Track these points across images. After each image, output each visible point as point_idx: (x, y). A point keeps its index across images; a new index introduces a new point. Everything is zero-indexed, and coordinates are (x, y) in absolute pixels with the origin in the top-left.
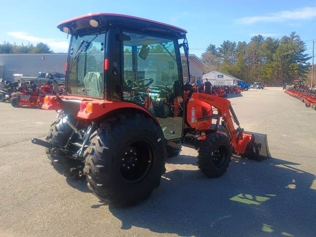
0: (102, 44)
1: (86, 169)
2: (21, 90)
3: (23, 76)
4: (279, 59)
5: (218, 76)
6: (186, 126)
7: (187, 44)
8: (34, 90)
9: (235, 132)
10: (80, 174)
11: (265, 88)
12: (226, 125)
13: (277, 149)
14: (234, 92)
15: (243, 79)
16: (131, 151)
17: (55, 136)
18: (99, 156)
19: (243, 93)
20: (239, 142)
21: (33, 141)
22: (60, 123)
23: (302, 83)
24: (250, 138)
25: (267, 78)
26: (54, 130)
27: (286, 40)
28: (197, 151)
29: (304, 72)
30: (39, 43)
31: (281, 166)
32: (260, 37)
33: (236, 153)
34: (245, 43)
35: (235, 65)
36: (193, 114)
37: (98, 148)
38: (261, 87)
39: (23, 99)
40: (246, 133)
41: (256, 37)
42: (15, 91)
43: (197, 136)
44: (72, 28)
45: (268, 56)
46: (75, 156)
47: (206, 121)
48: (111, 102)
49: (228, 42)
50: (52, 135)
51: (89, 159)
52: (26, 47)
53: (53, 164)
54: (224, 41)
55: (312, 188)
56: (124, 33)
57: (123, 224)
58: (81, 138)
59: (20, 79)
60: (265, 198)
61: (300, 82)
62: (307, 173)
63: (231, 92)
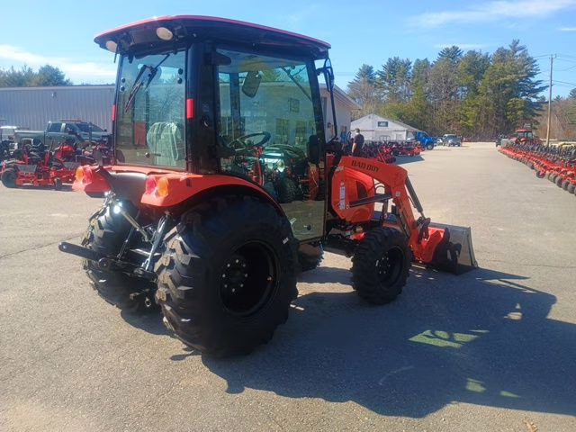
0: (180, 72)
1: (161, 294)
2: (17, 155)
3: (19, 129)
4: (490, 91)
5: (379, 123)
6: (331, 217)
7: (331, 68)
8: (43, 155)
9: (416, 224)
10: (148, 303)
11: (464, 144)
12: (400, 213)
13: (488, 253)
14: (408, 152)
15: (424, 128)
16: (237, 261)
17: (99, 238)
18: (183, 271)
19: (424, 154)
20: (422, 243)
21: (61, 248)
22: (107, 214)
23: (529, 135)
24: (442, 235)
25: (468, 127)
26: (97, 227)
27: (502, 55)
28: (350, 259)
29: (534, 115)
30: (44, 66)
31: (496, 281)
32: (456, 50)
33: (417, 262)
34: (428, 62)
35: (410, 104)
36: (342, 194)
37: (180, 258)
38: (457, 143)
39: (22, 172)
40: (435, 227)
41: (448, 51)
42: (8, 158)
43: (349, 233)
44: (123, 41)
45: (469, 85)
46: (139, 271)
47: (363, 207)
48: (201, 176)
49: (396, 59)
50: (92, 235)
51: (165, 277)
52: (19, 73)
53: (96, 286)
54: (390, 59)
55: (549, 317)
56: (218, 50)
57: (229, 384)
58: (147, 240)
59: (12, 134)
60: (470, 336)
61: (528, 132)
62: (541, 292)
63: (403, 153)
